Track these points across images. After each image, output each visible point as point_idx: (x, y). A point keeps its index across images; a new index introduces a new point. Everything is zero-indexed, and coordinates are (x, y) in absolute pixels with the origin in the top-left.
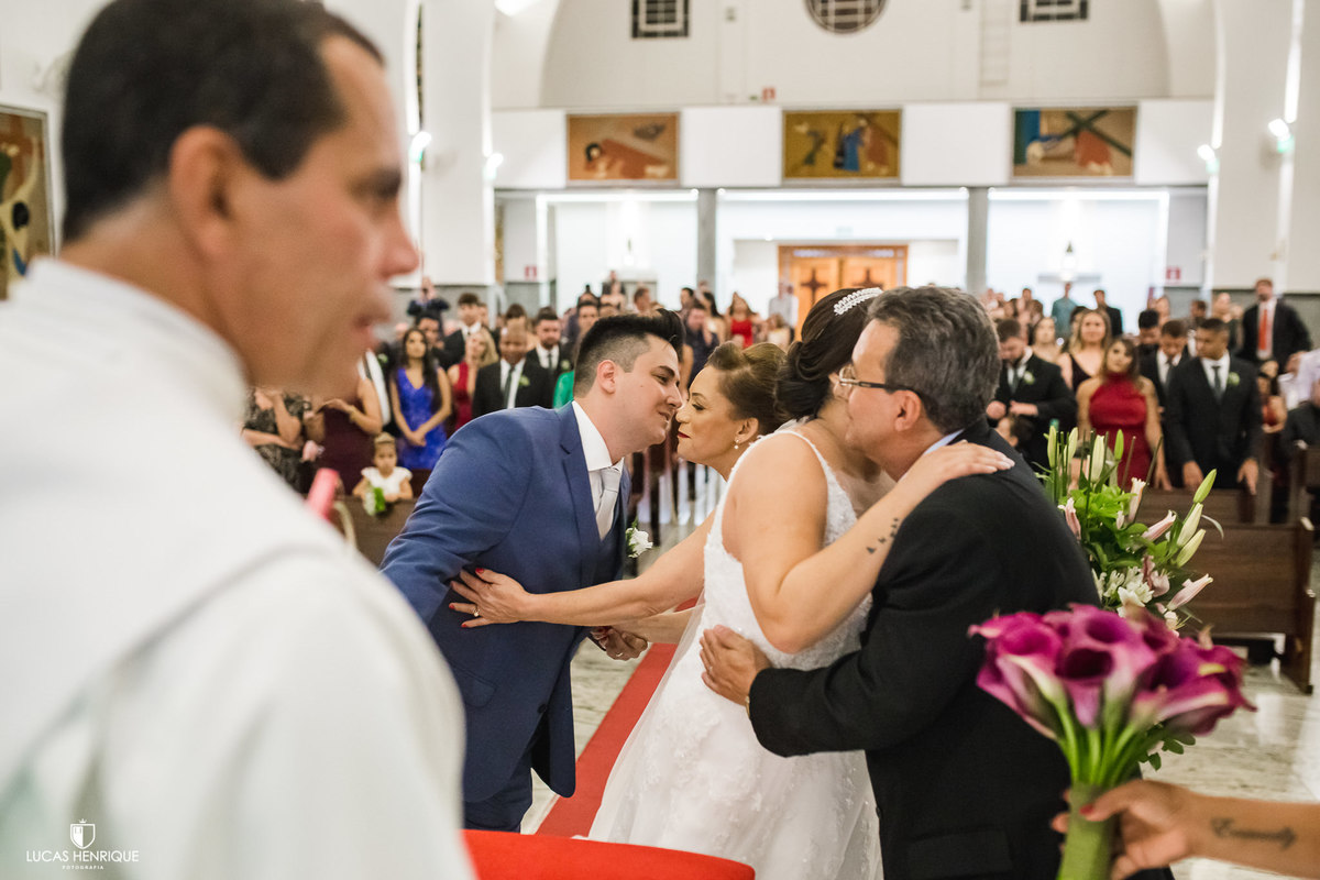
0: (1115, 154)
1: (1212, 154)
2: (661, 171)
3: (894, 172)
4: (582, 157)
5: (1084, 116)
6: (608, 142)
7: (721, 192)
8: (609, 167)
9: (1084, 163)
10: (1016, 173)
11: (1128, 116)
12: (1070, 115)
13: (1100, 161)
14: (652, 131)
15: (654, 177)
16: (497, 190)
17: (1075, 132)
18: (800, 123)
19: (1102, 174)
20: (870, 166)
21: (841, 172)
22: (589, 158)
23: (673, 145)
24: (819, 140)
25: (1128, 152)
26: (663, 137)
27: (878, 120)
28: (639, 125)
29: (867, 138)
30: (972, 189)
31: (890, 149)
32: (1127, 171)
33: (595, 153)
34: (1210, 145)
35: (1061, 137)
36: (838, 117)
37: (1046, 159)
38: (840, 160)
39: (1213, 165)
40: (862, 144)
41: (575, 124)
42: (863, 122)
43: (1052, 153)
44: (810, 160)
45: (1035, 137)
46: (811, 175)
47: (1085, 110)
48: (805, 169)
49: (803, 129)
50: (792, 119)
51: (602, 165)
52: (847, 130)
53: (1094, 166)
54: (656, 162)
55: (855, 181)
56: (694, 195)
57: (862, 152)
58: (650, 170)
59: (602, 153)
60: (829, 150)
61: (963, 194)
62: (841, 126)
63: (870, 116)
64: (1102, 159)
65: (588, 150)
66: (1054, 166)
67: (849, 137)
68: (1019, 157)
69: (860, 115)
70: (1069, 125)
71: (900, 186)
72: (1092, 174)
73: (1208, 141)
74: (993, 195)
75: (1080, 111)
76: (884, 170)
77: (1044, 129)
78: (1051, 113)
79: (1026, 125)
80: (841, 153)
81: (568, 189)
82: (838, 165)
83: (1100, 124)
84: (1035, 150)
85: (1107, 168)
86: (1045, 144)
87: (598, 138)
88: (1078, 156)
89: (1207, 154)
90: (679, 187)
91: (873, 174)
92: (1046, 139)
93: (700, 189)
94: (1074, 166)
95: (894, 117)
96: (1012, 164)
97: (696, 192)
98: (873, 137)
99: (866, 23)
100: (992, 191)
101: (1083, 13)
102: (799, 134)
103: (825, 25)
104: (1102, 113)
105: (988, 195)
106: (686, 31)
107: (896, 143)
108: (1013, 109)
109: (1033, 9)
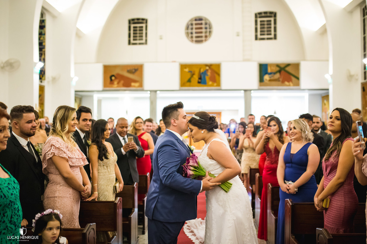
0: (293, 79)
1: (330, 77)
2: (137, 84)
3: (219, 85)
4: (109, 80)
5: (282, 66)
6: (118, 74)
7: (158, 92)
8: (118, 83)
9: (283, 82)
10: (260, 85)
11: (297, 66)
12: (278, 66)
13: (288, 82)
14: (134, 71)
15: (134, 86)
16: (76, 91)
17: (280, 71)
18: (186, 68)
19: (289, 85)
20: (211, 83)
21: (200, 85)
22: (111, 80)
23: (141, 76)
24: (193, 75)
25: (298, 78)
26: (137, 73)
27: (213, 67)
28: (129, 69)
29: (209, 73)
30: (245, 91)
31: (217, 76)
32: (298, 84)
33: (113, 78)
34: (328, 73)
35: (275, 73)
36: (199, 66)
37: (270, 80)
38: (200, 81)
39: (330, 80)
40: (207, 75)
41: (107, 68)
42: (207, 68)
43: (272, 78)
44: (189, 81)
45: (266, 73)
46: (190, 86)
47: (283, 64)
48: (188, 84)
49: (187, 70)
50: (183, 67)
51: (116, 83)
52: (202, 70)
53: (286, 83)
54: (135, 81)
55: (205, 88)
56: (148, 94)
57: (207, 78)
58: (133, 84)
59: (116, 78)
60: (196, 77)
61: (243, 91)
62: (200, 70)
63: (210, 66)
64: (289, 80)
65: (111, 78)
66: (273, 83)
67: (203, 73)
68: (261, 80)
69: (206, 65)
70: (278, 69)
71: (220, 90)
72: (286, 85)
73: (328, 72)
74: (253, 94)
75: (281, 64)
76: (215, 84)
77: (269, 71)
78: (272, 65)
79: (263, 69)
80: (200, 78)
81: (103, 91)
82: (199, 82)
83: (288, 69)
84: (267, 77)
85: (291, 83)
86: (270, 76)
87: (114, 73)
88: (281, 79)
89: (328, 77)
90: (143, 90)
91: (212, 85)
92: (270, 74)
93: (151, 91)
94: (280, 83)
95: (218, 66)
96: (259, 82)
97: (149, 92)
98: (211, 73)
99: (206, 40)
100: (252, 91)
101: (275, 38)
102: (185, 72)
103: (192, 41)
104: (288, 65)
105: (251, 93)
106: (146, 43)
107: (219, 75)
108: (258, 63)
109: (259, 36)
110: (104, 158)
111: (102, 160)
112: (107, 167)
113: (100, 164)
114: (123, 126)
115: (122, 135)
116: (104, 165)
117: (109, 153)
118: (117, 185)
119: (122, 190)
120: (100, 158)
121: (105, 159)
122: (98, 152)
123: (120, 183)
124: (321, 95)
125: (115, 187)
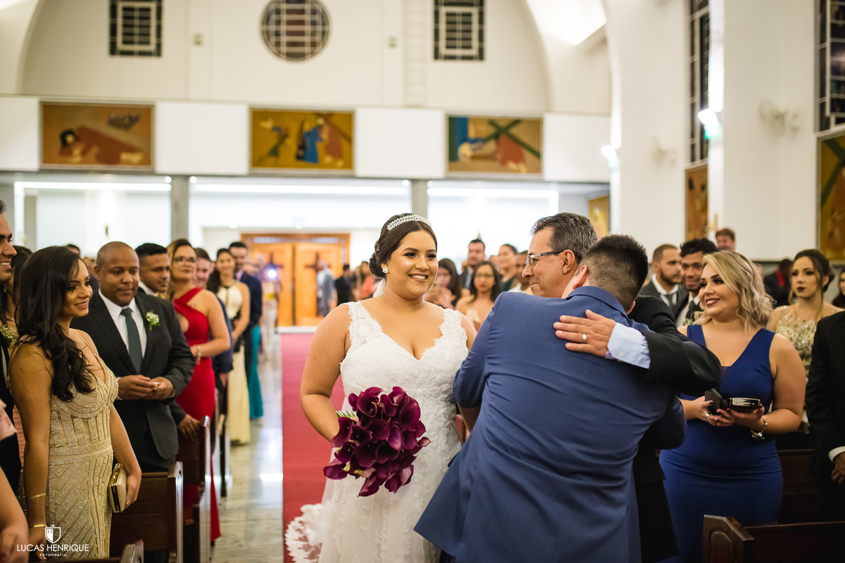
0: (528, 156)
1: (614, 153)
2: (136, 158)
3: (349, 164)
4: (58, 143)
5: (503, 124)
6: (84, 130)
7: (193, 180)
8: (84, 153)
9: (504, 162)
10: (451, 169)
11: (536, 125)
12: (492, 122)
13: (516, 162)
14: (127, 121)
15: (128, 163)
17: (496, 137)
18: (265, 119)
19: (518, 171)
20: (328, 159)
21: (301, 163)
22: (65, 143)
23: (148, 134)
24: (283, 136)
25: (537, 154)
26: (137, 127)
27: (334, 120)
28: (113, 115)
29: (325, 135)
30: (413, 181)
31: (344, 144)
32: (538, 169)
33: (70, 139)
34: (611, 145)
35: (485, 140)
36: (300, 115)
37: (474, 158)
38: (301, 153)
39: (614, 163)
40: (321, 140)
41: (51, 113)
42: (321, 121)
43: (479, 152)
44: (275, 152)
45: (465, 139)
46: (276, 165)
47: (503, 119)
48: (271, 160)
49: (268, 125)
50: (258, 116)
51: (77, 151)
52: (307, 127)
53: (512, 165)
54: (131, 149)
55: (315, 171)
56: (165, 185)
57: (320, 147)
58: (125, 156)
59: (77, 139)
60: (291, 144)
61: (407, 183)
62: (303, 123)
63: (328, 116)
64: (518, 159)
65: (63, 137)
66: (480, 164)
67: (309, 133)
68: (453, 156)
69: (318, 114)
70: (492, 130)
71: (353, 177)
72: (512, 171)
74: (433, 190)
75: (499, 120)
76: (340, 163)
77: (472, 133)
78: (478, 120)
79: (458, 128)
80: (302, 147)
81: (41, 172)
82: (299, 158)
83: (515, 131)
84: (465, 150)
85: (522, 167)
86: (474, 146)
87: (73, 126)
88: (499, 156)
89: (610, 153)
90: (152, 173)
91: (331, 166)
92: (474, 141)
93: (173, 176)
94: (496, 164)
95: (348, 117)
96: (448, 161)
97: (168, 179)
98: (330, 134)
99: (313, 54)
100: (430, 184)
101: (481, 56)
102: (265, 129)
103: (278, 54)
104: (516, 122)
105: (427, 188)
106: (158, 52)
107: (349, 139)
108: (446, 115)
109: (443, 51)
110: (73, 390)
111: (67, 397)
112: (86, 421)
113: (58, 413)
114: (121, 264)
115: (122, 299)
116: (73, 417)
117: (90, 368)
118: (121, 482)
119: (136, 499)
120: (60, 390)
121: (80, 395)
122: (52, 372)
123: (128, 475)
124: (585, 196)
125: (113, 493)
